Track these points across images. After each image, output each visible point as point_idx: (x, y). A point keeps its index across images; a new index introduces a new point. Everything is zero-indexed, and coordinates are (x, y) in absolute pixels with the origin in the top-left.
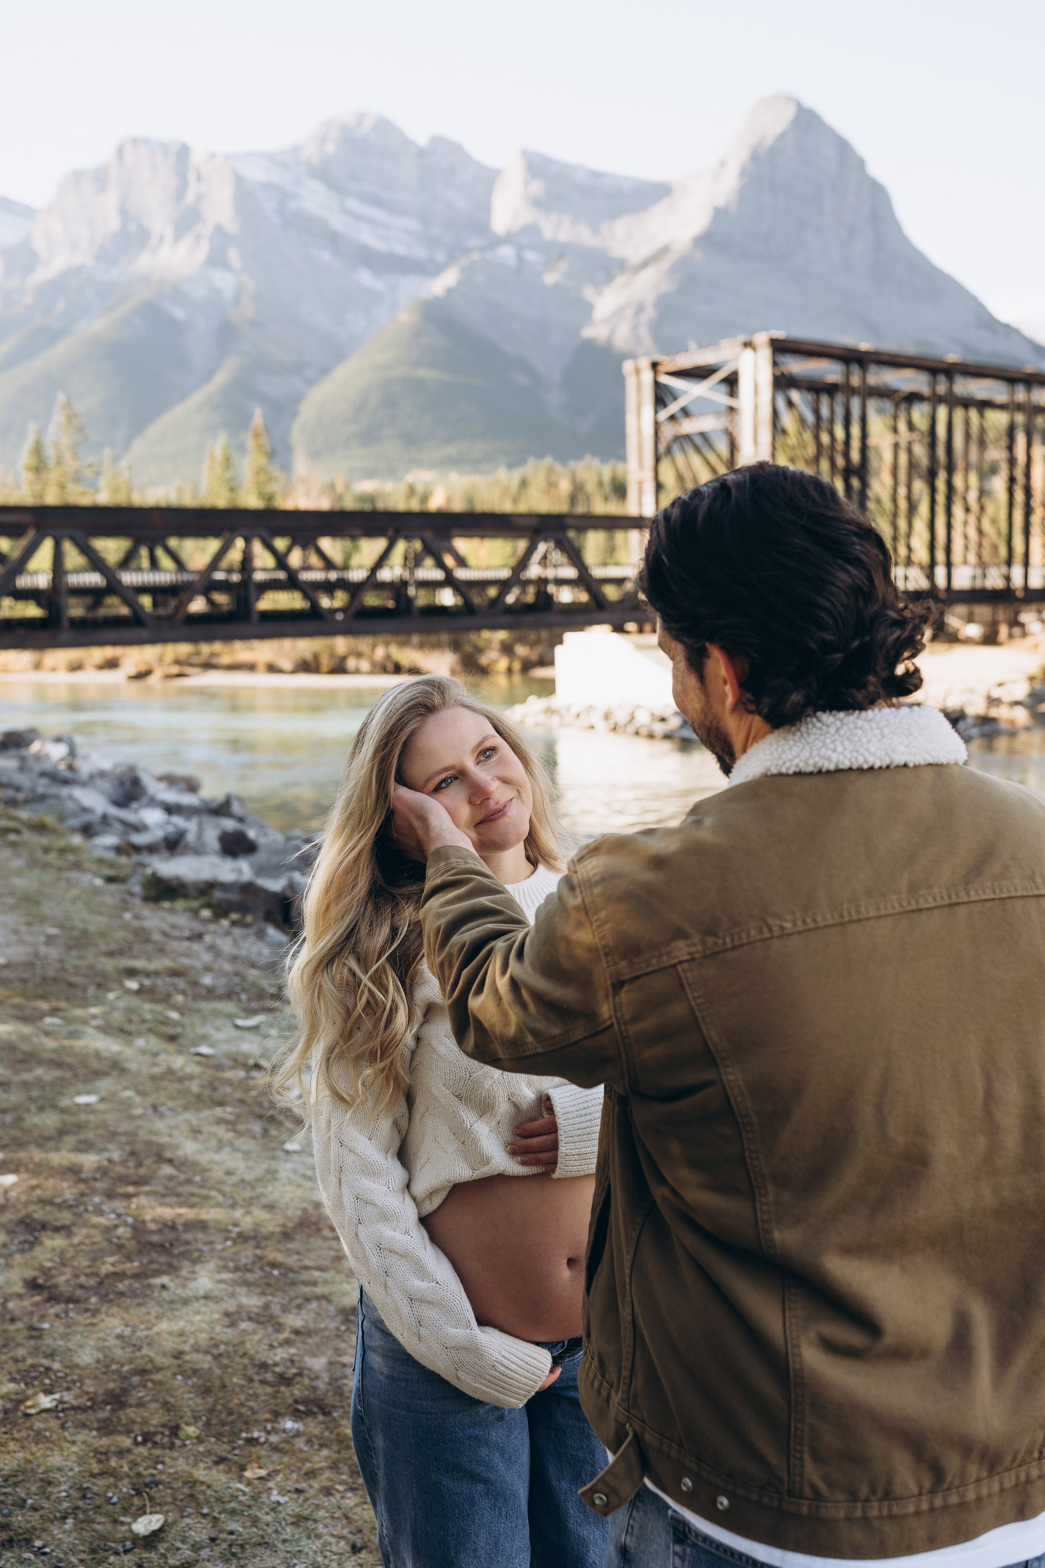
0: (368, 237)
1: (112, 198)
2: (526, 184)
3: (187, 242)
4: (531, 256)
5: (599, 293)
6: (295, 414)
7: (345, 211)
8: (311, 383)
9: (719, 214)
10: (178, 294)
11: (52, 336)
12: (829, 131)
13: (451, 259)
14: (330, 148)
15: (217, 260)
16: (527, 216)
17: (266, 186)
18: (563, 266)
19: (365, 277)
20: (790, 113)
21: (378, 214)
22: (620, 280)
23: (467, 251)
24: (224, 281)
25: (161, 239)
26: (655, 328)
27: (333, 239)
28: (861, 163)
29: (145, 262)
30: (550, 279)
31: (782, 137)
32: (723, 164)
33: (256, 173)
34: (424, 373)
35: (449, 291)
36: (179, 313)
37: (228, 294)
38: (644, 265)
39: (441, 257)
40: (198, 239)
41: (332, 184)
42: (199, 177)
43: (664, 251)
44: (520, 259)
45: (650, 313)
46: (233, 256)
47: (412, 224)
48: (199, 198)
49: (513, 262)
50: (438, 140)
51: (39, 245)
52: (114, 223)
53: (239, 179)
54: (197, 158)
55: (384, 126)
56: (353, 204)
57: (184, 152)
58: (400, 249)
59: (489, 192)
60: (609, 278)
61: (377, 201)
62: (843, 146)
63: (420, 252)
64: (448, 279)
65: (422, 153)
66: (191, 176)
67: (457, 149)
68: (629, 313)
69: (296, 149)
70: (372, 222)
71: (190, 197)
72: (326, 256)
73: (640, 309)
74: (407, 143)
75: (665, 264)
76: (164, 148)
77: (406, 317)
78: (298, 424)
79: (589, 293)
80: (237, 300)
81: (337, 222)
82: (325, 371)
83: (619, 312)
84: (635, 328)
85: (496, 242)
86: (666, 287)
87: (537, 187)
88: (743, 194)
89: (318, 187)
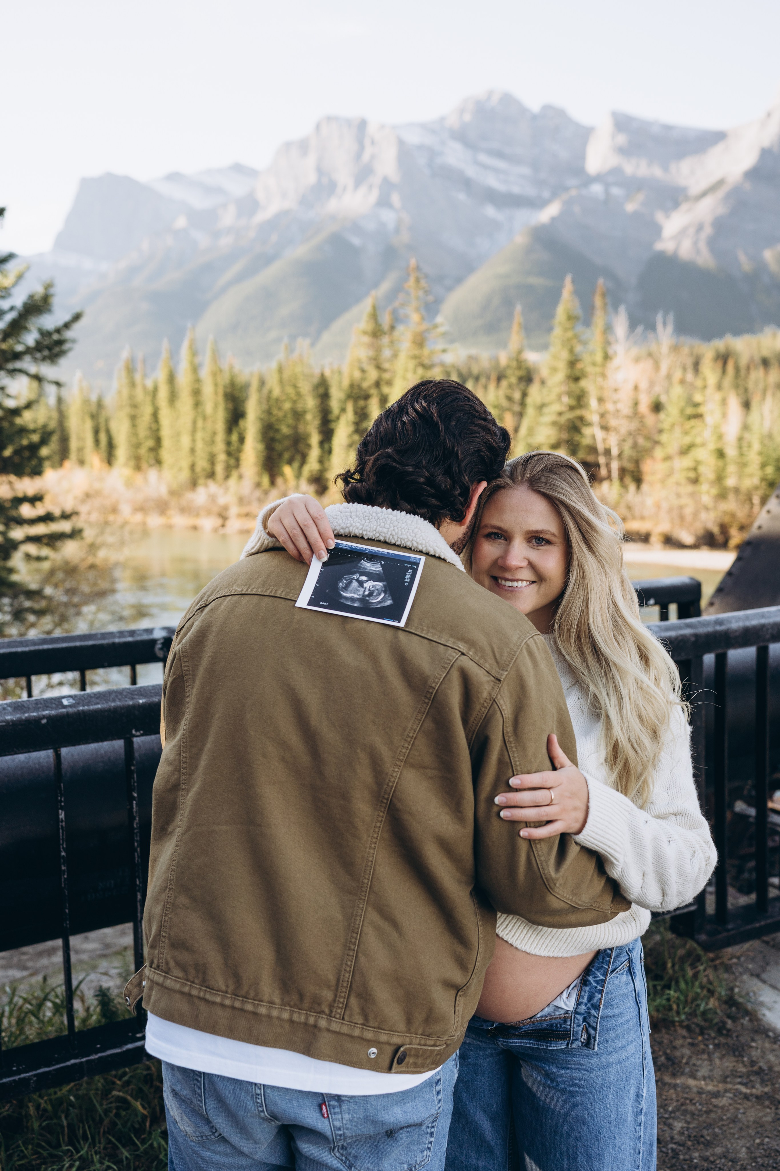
0: (493, 182)
1: (311, 160)
2: (613, 137)
3: (363, 190)
4: (616, 191)
5: (668, 217)
7: (477, 163)
8: (450, 289)
9: (765, 153)
10: (356, 228)
11: (268, 260)
13: (555, 195)
14: (467, 117)
15: (384, 202)
16: (613, 161)
17: (421, 147)
18: (640, 197)
19: (490, 211)
21: (502, 165)
22: (684, 207)
23: (566, 189)
24: (389, 217)
25: (345, 188)
26: (712, 243)
27: (467, 184)
29: (333, 205)
30: (630, 207)
32: (769, 115)
33: (413, 138)
34: (533, 280)
35: (553, 219)
36: (356, 241)
37: (391, 225)
38: (704, 194)
39: (546, 194)
40: (370, 187)
41: (468, 144)
42: (373, 143)
43: (720, 183)
44: (607, 192)
45: (708, 230)
46: (396, 199)
47: (525, 170)
48: (373, 157)
49: (602, 196)
50: (547, 108)
51: (260, 196)
52: (312, 178)
53: (401, 143)
54: (372, 129)
55: (507, 99)
56: (483, 158)
57: (363, 125)
58: (516, 190)
59: (585, 145)
60: (676, 205)
61: (500, 155)
63: (531, 191)
64: (553, 210)
65: (534, 117)
66: (367, 142)
67: (561, 113)
68: (691, 231)
69: (442, 119)
70: (496, 170)
71: (366, 157)
72: (462, 196)
73: (700, 228)
74: (523, 110)
75: (720, 193)
76: (348, 122)
77: (520, 239)
79: (659, 216)
80: (397, 230)
81: (471, 172)
82: (459, 280)
83: (684, 231)
84: (696, 243)
85: (589, 180)
86: (722, 211)
87: (622, 139)
89: (457, 146)
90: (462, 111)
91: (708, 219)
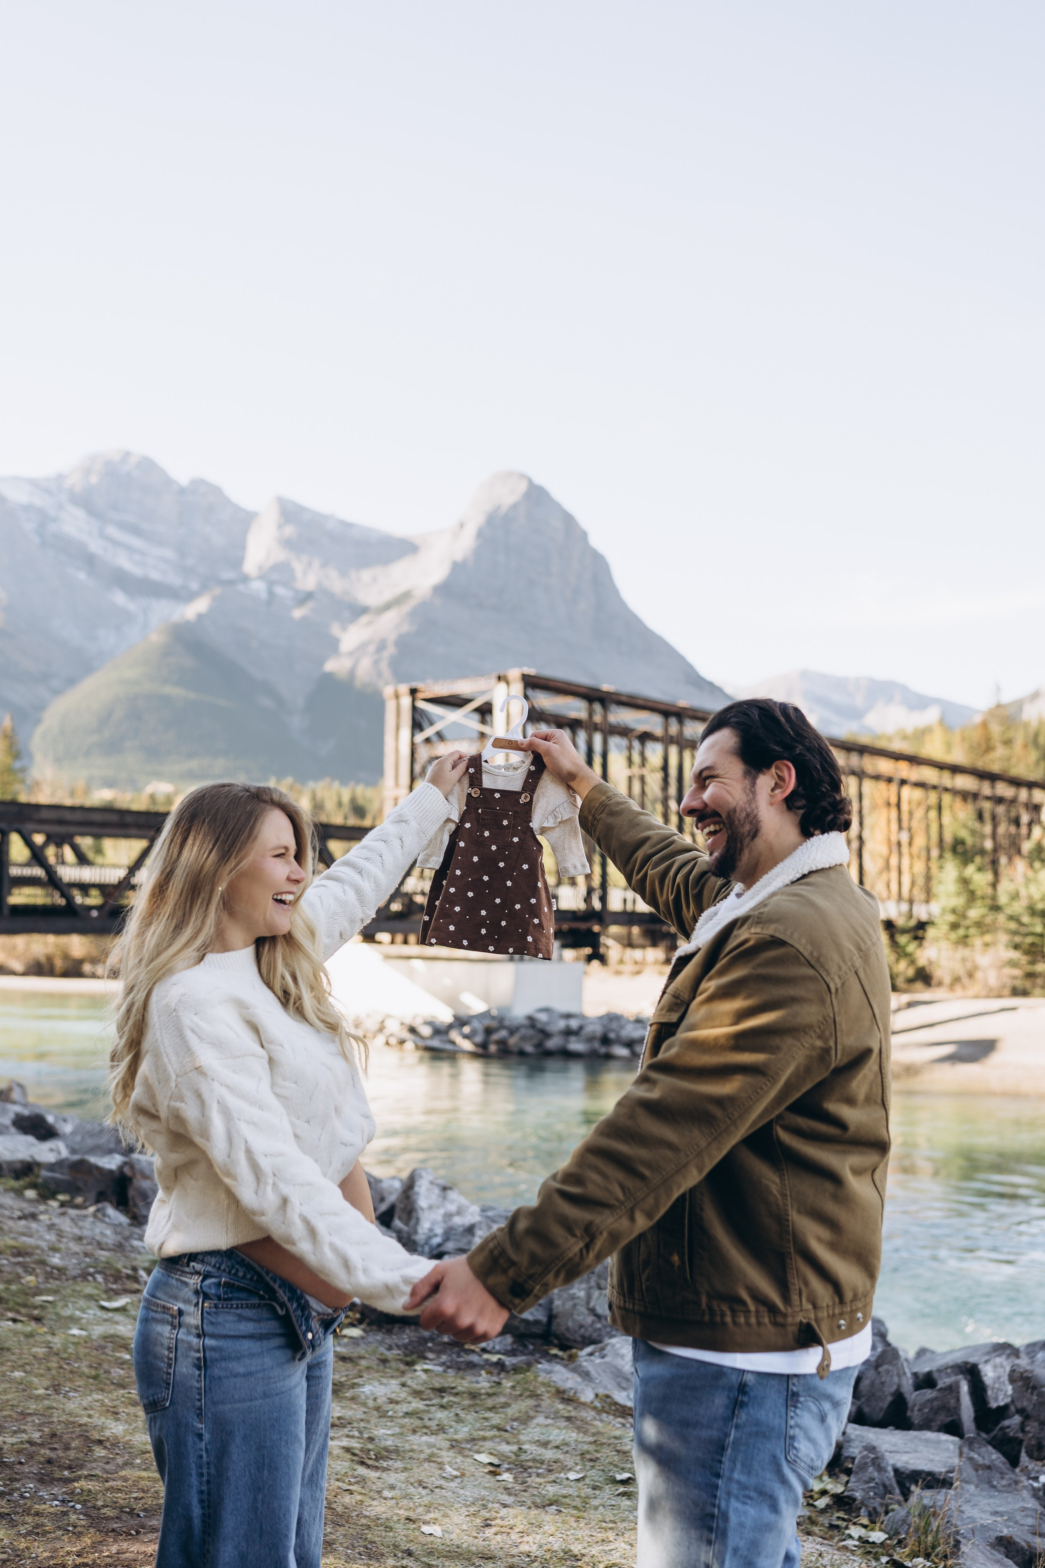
0: (124, 562)
2: (280, 527)
4: (280, 591)
5: (344, 629)
6: (38, 721)
7: (103, 536)
8: (57, 692)
9: (457, 567)
12: (557, 506)
13: (205, 587)
14: (94, 479)
16: (280, 555)
17: (28, 508)
18: (311, 606)
19: (120, 598)
20: (523, 487)
21: (137, 542)
22: (364, 619)
23: (220, 583)
26: (395, 664)
27: (90, 561)
28: (584, 535)
30: (298, 613)
31: (515, 507)
32: (462, 525)
33: (18, 496)
34: (169, 690)
35: (201, 616)
38: (387, 607)
39: (194, 586)
41: (93, 512)
43: (406, 596)
44: (271, 593)
45: (391, 650)
47: (169, 553)
49: (264, 595)
50: (198, 482)
55: (148, 465)
56: (112, 531)
58: (155, 575)
59: (245, 531)
60: (353, 618)
61: (135, 531)
62: (569, 520)
63: (174, 580)
64: (200, 606)
65: (182, 491)
67: (216, 491)
68: (372, 648)
69: (60, 477)
70: (129, 548)
72: (82, 576)
73: (382, 646)
74: (169, 482)
75: (406, 608)
77: (156, 638)
78: (40, 730)
79: (335, 629)
81: (95, 546)
82: (72, 682)
83: (362, 647)
84: (376, 662)
85: (247, 577)
86: (405, 628)
87: (289, 530)
88: (477, 552)
89: (80, 513)
90: (88, 472)
91: (392, 637)
